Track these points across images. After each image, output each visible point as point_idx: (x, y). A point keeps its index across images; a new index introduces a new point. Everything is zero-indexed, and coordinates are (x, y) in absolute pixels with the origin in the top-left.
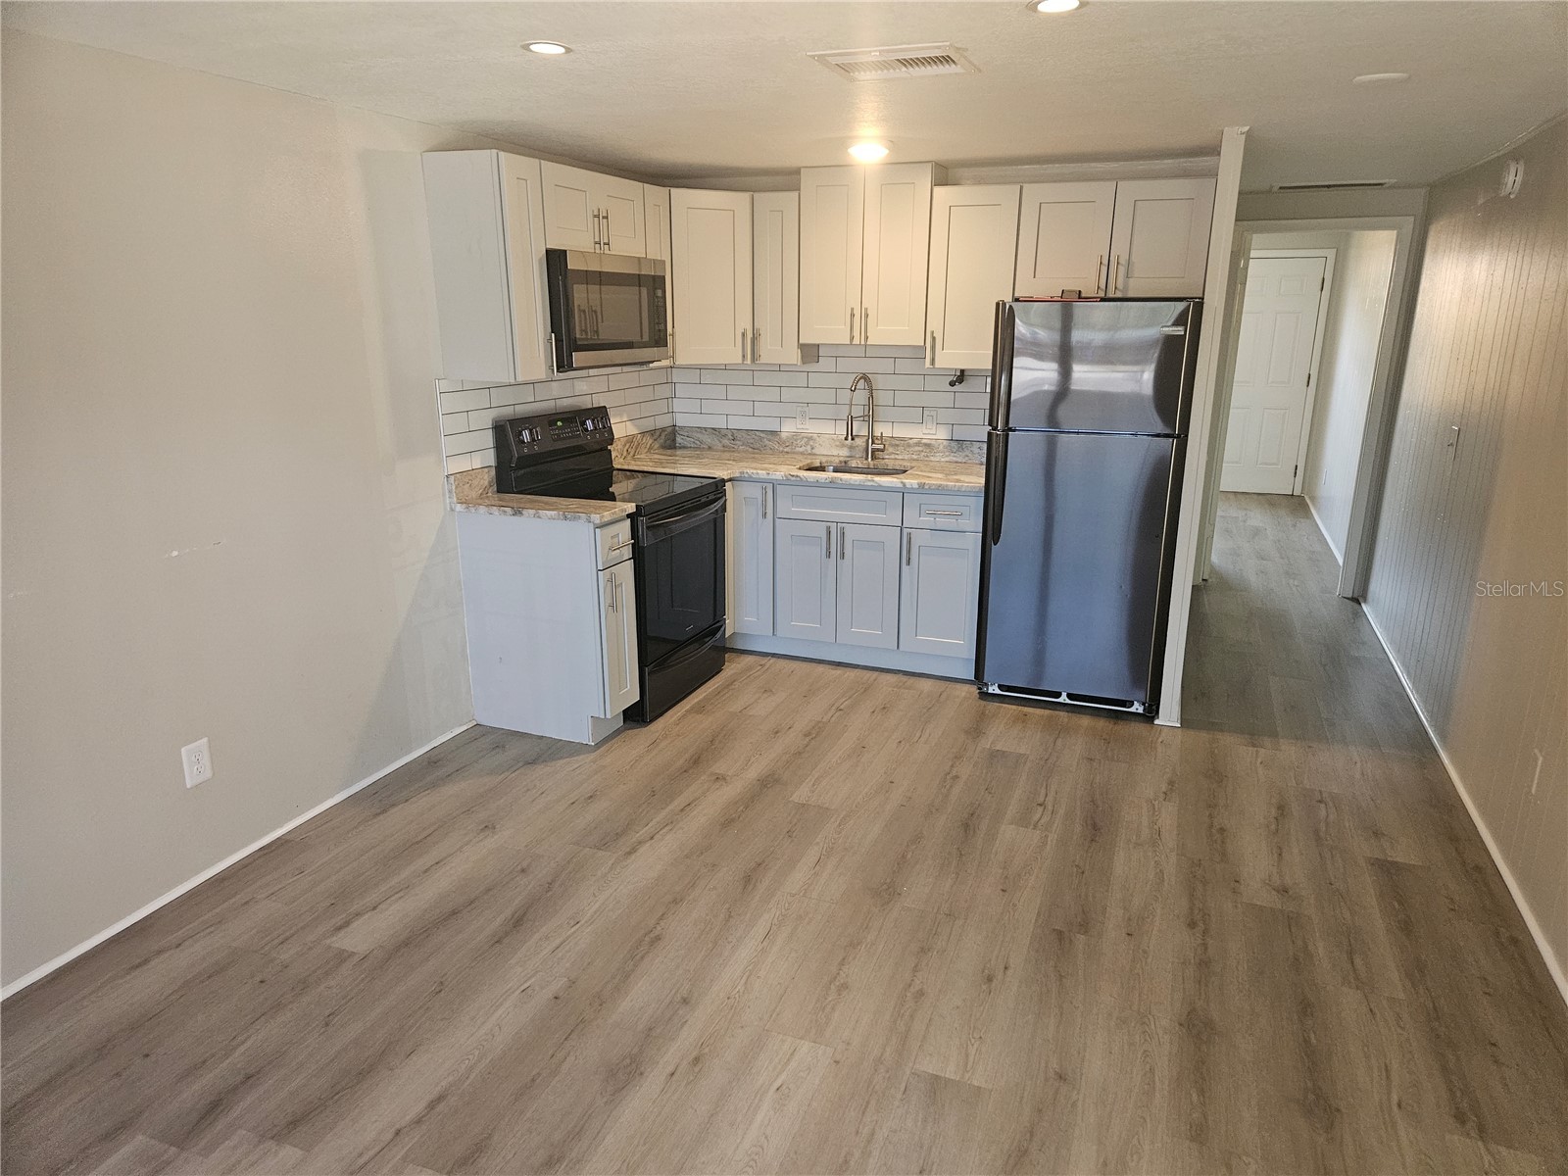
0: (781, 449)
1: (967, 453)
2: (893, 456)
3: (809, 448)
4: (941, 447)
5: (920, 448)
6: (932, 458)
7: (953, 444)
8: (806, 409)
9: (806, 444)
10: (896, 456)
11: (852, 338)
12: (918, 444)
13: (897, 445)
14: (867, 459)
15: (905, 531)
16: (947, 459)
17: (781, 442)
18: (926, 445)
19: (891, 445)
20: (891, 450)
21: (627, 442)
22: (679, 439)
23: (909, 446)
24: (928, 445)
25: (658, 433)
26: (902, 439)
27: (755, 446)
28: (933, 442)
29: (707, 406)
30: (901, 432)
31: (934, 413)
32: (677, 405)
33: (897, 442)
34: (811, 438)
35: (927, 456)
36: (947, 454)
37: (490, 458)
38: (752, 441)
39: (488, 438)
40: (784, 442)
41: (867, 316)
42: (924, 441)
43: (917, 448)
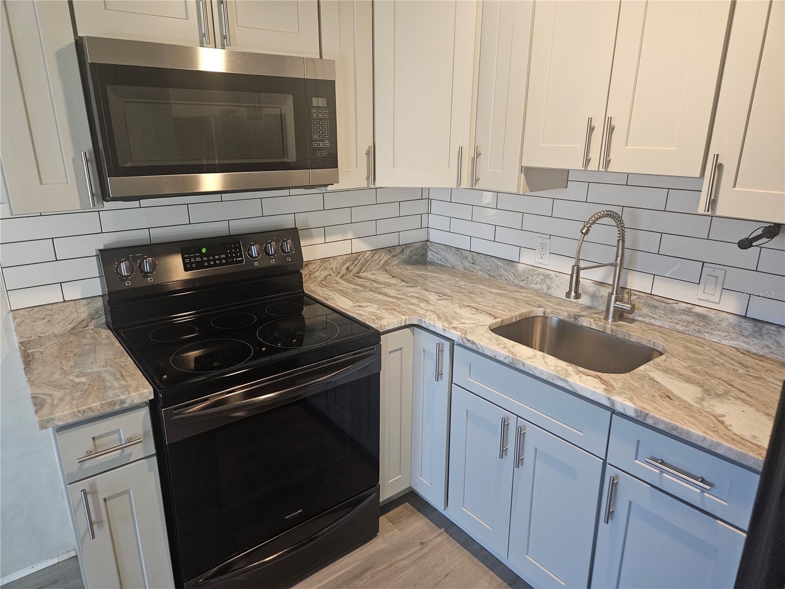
0: (517, 282)
1: (768, 342)
2: (647, 320)
3: (545, 287)
4: (724, 324)
5: (690, 319)
6: (707, 336)
7: (746, 324)
8: (547, 242)
9: (543, 281)
10: (652, 321)
11: (587, 161)
12: (687, 312)
13: (656, 307)
14: (606, 318)
15: (610, 472)
16: (733, 343)
17: (517, 275)
18: (699, 315)
19: (647, 305)
20: (645, 310)
21: (348, 260)
22: (430, 255)
23: (673, 311)
24: (703, 317)
25: (399, 249)
26: (664, 300)
27: (492, 274)
28: (711, 314)
29: (456, 226)
30: (663, 289)
31: (720, 273)
32: (433, 221)
33: (656, 303)
34: (547, 276)
35: (699, 332)
36: (733, 335)
37: (96, 288)
38: (489, 268)
39: (93, 267)
40: (520, 276)
41: (612, 129)
42: (697, 310)
43: (684, 317)
